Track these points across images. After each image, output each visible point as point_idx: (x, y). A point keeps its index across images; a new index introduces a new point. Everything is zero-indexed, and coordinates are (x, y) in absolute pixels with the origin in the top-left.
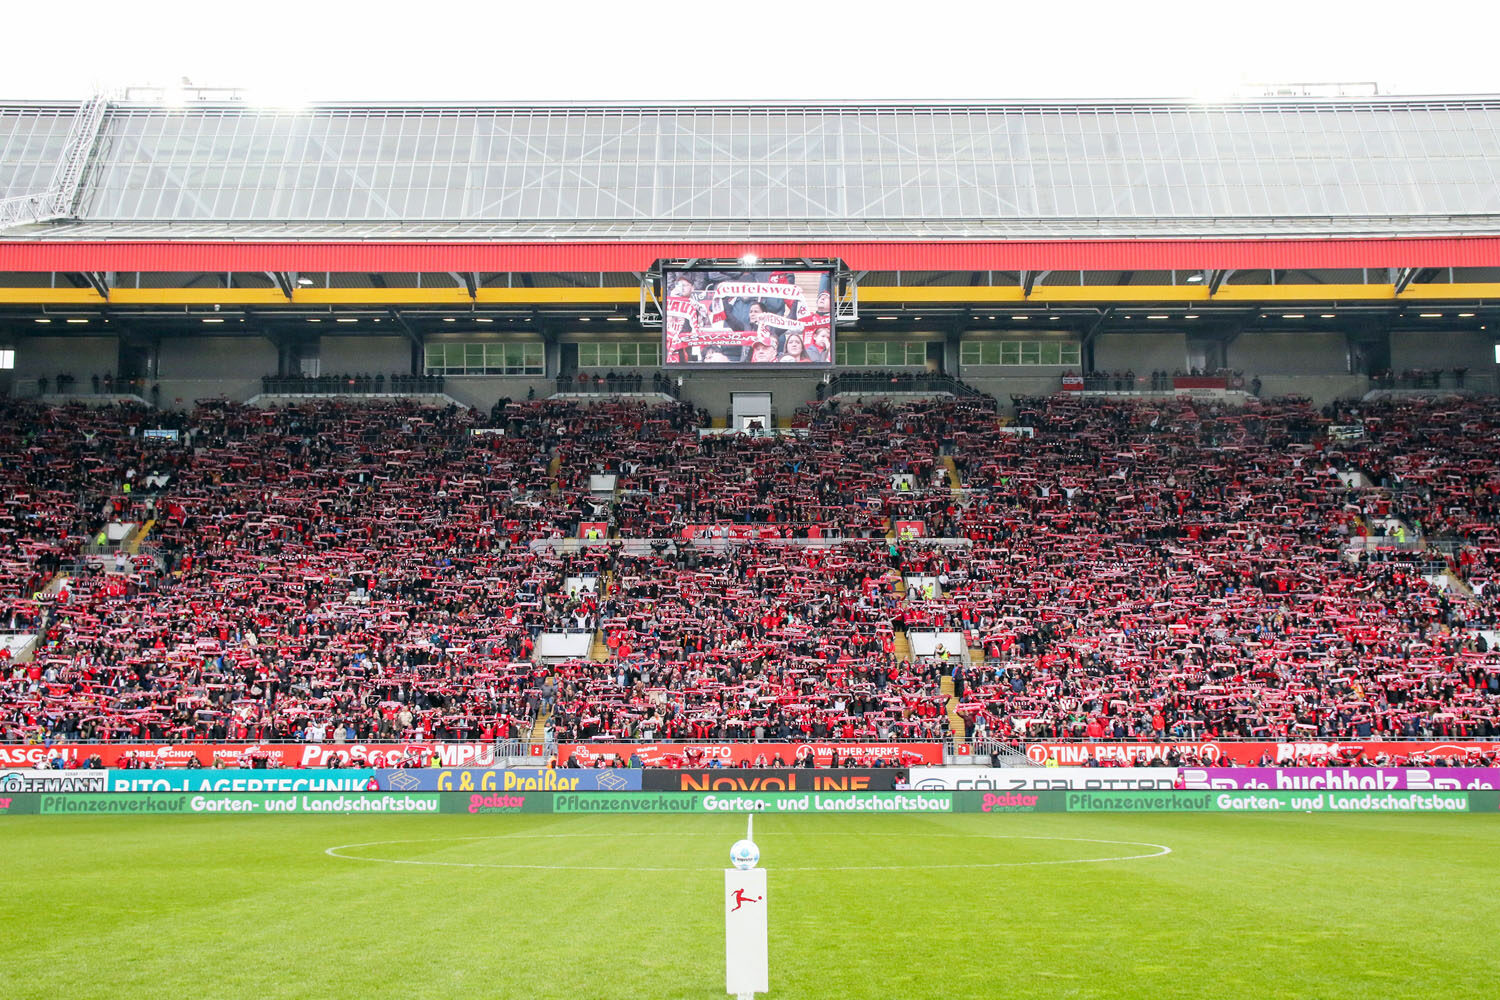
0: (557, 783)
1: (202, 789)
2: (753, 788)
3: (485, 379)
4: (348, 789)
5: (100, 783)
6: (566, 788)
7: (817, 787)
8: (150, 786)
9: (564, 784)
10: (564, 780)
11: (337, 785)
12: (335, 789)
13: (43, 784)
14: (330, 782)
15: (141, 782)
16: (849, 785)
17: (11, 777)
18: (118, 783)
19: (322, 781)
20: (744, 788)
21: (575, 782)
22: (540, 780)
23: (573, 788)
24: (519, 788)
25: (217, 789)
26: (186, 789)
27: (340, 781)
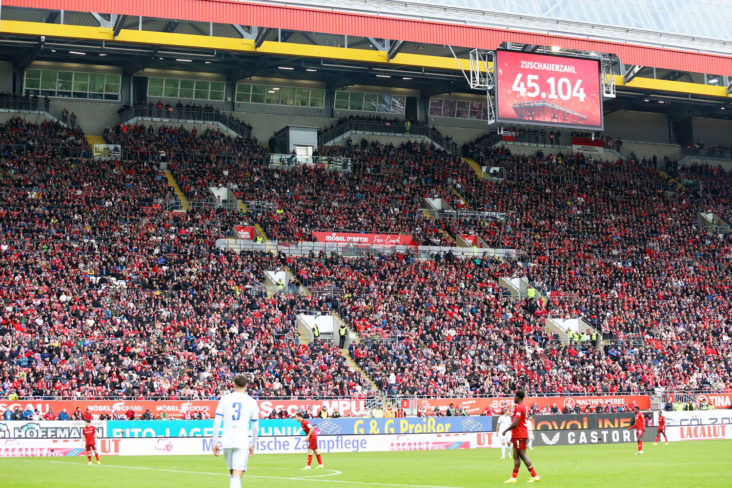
0: (436, 427)
1: (180, 436)
2: (562, 428)
3: (73, 101)
4: (289, 434)
5: (100, 431)
6: (442, 431)
7: (600, 426)
8: (140, 433)
9: (440, 428)
10: (440, 425)
11: (281, 432)
12: (280, 434)
13: (56, 432)
14: (276, 429)
15: (132, 430)
16: (619, 425)
17: (29, 426)
18: (115, 431)
19: (270, 429)
20: (556, 428)
21: (448, 426)
22: (425, 425)
23: (447, 431)
24: (411, 432)
25: (191, 435)
26: (168, 435)
27: (284, 429)
